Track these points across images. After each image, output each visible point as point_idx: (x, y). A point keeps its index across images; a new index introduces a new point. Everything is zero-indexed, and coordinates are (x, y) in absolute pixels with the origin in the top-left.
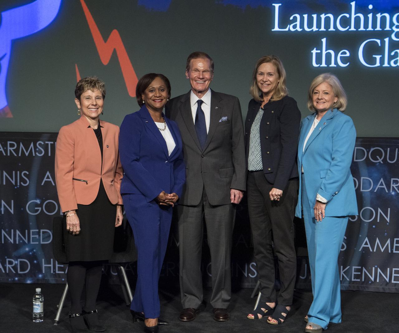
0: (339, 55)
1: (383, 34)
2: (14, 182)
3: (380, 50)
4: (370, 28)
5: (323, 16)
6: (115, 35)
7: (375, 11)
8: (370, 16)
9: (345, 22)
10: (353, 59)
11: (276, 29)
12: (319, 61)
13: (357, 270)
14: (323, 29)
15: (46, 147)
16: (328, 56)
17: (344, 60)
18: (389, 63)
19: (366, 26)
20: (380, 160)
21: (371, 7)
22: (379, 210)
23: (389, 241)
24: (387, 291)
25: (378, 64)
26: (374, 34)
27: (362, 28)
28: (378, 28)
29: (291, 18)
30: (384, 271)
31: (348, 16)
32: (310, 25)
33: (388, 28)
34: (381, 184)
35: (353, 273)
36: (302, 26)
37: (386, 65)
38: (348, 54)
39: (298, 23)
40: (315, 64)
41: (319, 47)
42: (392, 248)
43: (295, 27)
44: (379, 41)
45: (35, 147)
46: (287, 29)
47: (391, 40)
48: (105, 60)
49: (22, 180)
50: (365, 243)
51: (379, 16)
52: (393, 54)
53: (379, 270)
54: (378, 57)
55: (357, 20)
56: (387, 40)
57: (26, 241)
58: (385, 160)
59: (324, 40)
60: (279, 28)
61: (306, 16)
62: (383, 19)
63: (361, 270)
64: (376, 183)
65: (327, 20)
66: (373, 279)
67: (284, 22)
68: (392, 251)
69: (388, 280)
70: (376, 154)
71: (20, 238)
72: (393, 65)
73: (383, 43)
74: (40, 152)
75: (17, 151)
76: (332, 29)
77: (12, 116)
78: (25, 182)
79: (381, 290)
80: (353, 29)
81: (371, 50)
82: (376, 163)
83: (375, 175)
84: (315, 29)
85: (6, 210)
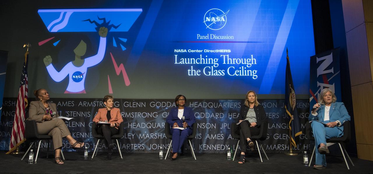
0: (197, 72)
1: (211, 65)
2: (85, 116)
3: (210, 70)
4: (207, 63)
5: (191, 59)
6: (122, 65)
7: (208, 58)
8: (207, 59)
9: (199, 61)
10: (202, 73)
11: (176, 63)
12: (190, 73)
13: (205, 146)
14: (191, 63)
15: (96, 103)
16: (194, 72)
17: (199, 73)
18: (213, 74)
19: (205, 62)
20: (212, 107)
21: (207, 56)
22: (212, 124)
23: (216, 135)
24: (216, 153)
25: (210, 75)
26: (208, 65)
27: (204, 63)
28: (209, 63)
29: (181, 60)
30: (214, 146)
31: (199, 59)
32: (187, 62)
33: (212, 63)
34: (213, 115)
35: (204, 147)
36: (184, 62)
37: (212, 75)
38: (200, 71)
39: (183, 61)
40: (189, 75)
41: (191, 69)
42: (217, 137)
43: (182, 62)
44: (210, 67)
45: (93, 103)
46: (180, 63)
47: (213, 67)
48: (118, 73)
49: (88, 115)
50: (207, 136)
51: (209, 59)
52: (214, 71)
53: (213, 146)
54: (210, 72)
55: (203, 60)
56: (212, 67)
57: (88, 137)
58: (213, 107)
59: (192, 67)
60: (177, 63)
61: (186, 59)
62: (211, 60)
63: (206, 146)
64: (211, 115)
65: (193, 60)
66: (210, 149)
67: (178, 61)
68: (217, 139)
69: (215, 149)
70: (210, 105)
71: (86, 136)
72: (215, 75)
73: (211, 68)
74: (94, 105)
75: (86, 105)
76: (194, 63)
77: (86, 93)
78: (89, 116)
79: (213, 153)
80: (201, 63)
81: (208, 70)
82: (210, 108)
83: (211, 112)
84: (189, 63)
85: (82, 126)
